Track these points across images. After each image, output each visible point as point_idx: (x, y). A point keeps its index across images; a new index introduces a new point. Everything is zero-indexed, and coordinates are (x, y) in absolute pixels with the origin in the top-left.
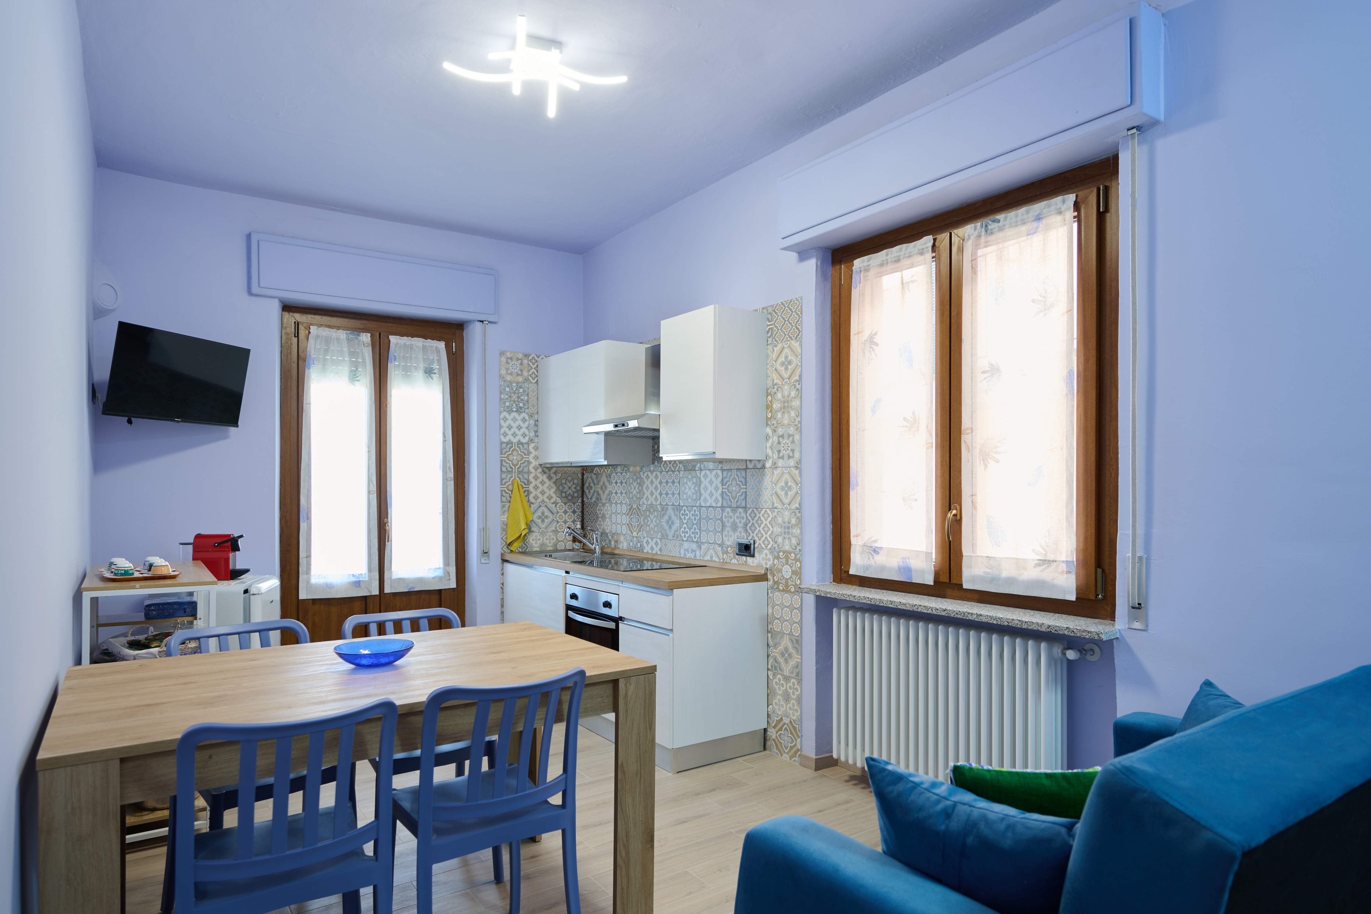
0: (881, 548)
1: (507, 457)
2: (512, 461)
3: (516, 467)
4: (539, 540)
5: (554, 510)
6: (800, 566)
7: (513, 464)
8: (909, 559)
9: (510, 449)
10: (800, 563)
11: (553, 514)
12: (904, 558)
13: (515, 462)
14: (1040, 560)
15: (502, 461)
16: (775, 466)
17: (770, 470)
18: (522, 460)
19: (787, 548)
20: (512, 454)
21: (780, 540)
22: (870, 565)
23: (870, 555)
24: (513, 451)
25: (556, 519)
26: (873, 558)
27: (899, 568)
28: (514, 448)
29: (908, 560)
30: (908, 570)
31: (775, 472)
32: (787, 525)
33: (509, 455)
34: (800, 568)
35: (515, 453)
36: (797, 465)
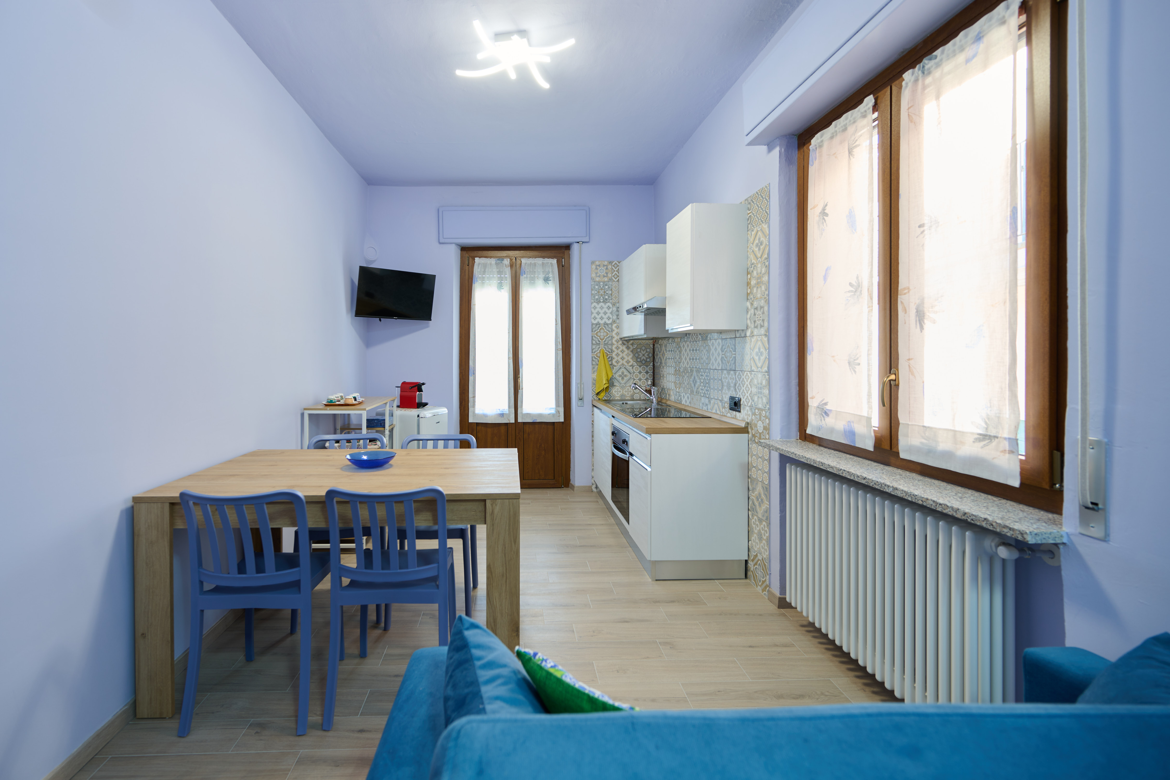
0: (831, 411)
1: (596, 334)
2: (600, 337)
3: (603, 341)
4: (620, 392)
5: (632, 371)
6: (769, 423)
7: (601, 339)
8: (853, 422)
9: (598, 328)
10: (769, 420)
11: (631, 374)
12: (849, 422)
13: (602, 337)
14: (980, 434)
15: (592, 336)
16: (752, 335)
17: (749, 338)
18: (607, 335)
19: (760, 406)
20: (600, 331)
21: (756, 399)
22: (822, 426)
23: (822, 417)
24: (600, 329)
25: (632, 378)
26: (824, 420)
27: (844, 431)
28: (601, 327)
29: (852, 424)
30: (852, 433)
31: (753, 340)
32: (760, 386)
33: (597, 332)
34: (769, 424)
35: (602, 331)
36: (766, 333)
